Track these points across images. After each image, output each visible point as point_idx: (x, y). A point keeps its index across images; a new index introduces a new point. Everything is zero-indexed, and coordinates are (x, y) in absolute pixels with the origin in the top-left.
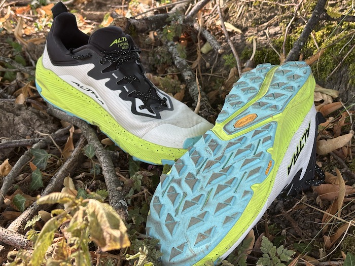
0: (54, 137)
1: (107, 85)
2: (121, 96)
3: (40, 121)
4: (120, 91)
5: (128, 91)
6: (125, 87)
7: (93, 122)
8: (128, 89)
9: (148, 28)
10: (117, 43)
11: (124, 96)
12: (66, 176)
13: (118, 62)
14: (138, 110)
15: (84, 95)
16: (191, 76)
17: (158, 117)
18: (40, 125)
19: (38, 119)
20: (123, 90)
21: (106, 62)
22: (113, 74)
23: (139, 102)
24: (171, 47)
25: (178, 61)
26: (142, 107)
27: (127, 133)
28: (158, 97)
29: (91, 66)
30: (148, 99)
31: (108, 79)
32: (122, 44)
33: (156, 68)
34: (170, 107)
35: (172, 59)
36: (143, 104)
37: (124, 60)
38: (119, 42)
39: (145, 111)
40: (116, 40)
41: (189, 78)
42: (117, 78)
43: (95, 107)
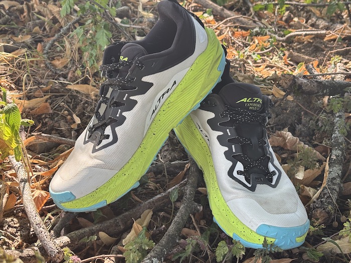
0: (168, 166)
1: (219, 138)
2: (226, 153)
3: (168, 146)
4: (226, 149)
5: (234, 151)
6: (233, 146)
7: (201, 167)
8: (235, 150)
9: (318, 92)
10: (245, 101)
11: (228, 155)
12: (149, 208)
13: (238, 120)
14: (235, 174)
15: (202, 139)
16: (338, 156)
17: (253, 189)
18: (167, 150)
19: (168, 144)
20: (230, 149)
21: (224, 117)
22: (228, 130)
23: (240, 166)
24: (338, 119)
25: (335, 135)
26: (239, 173)
27: (219, 191)
28: (268, 168)
29: (212, 115)
30: (253, 167)
31: (221, 133)
32: (251, 104)
33: (314, 134)
34: (273, 183)
35: (332, 131)
36: (243, 170)
37: (245, 120)
38: (248, 101)
39: (242, 178)
40: (246, 99)
41: (335, 158)
42: (229, 134)
43: (206, 153)
